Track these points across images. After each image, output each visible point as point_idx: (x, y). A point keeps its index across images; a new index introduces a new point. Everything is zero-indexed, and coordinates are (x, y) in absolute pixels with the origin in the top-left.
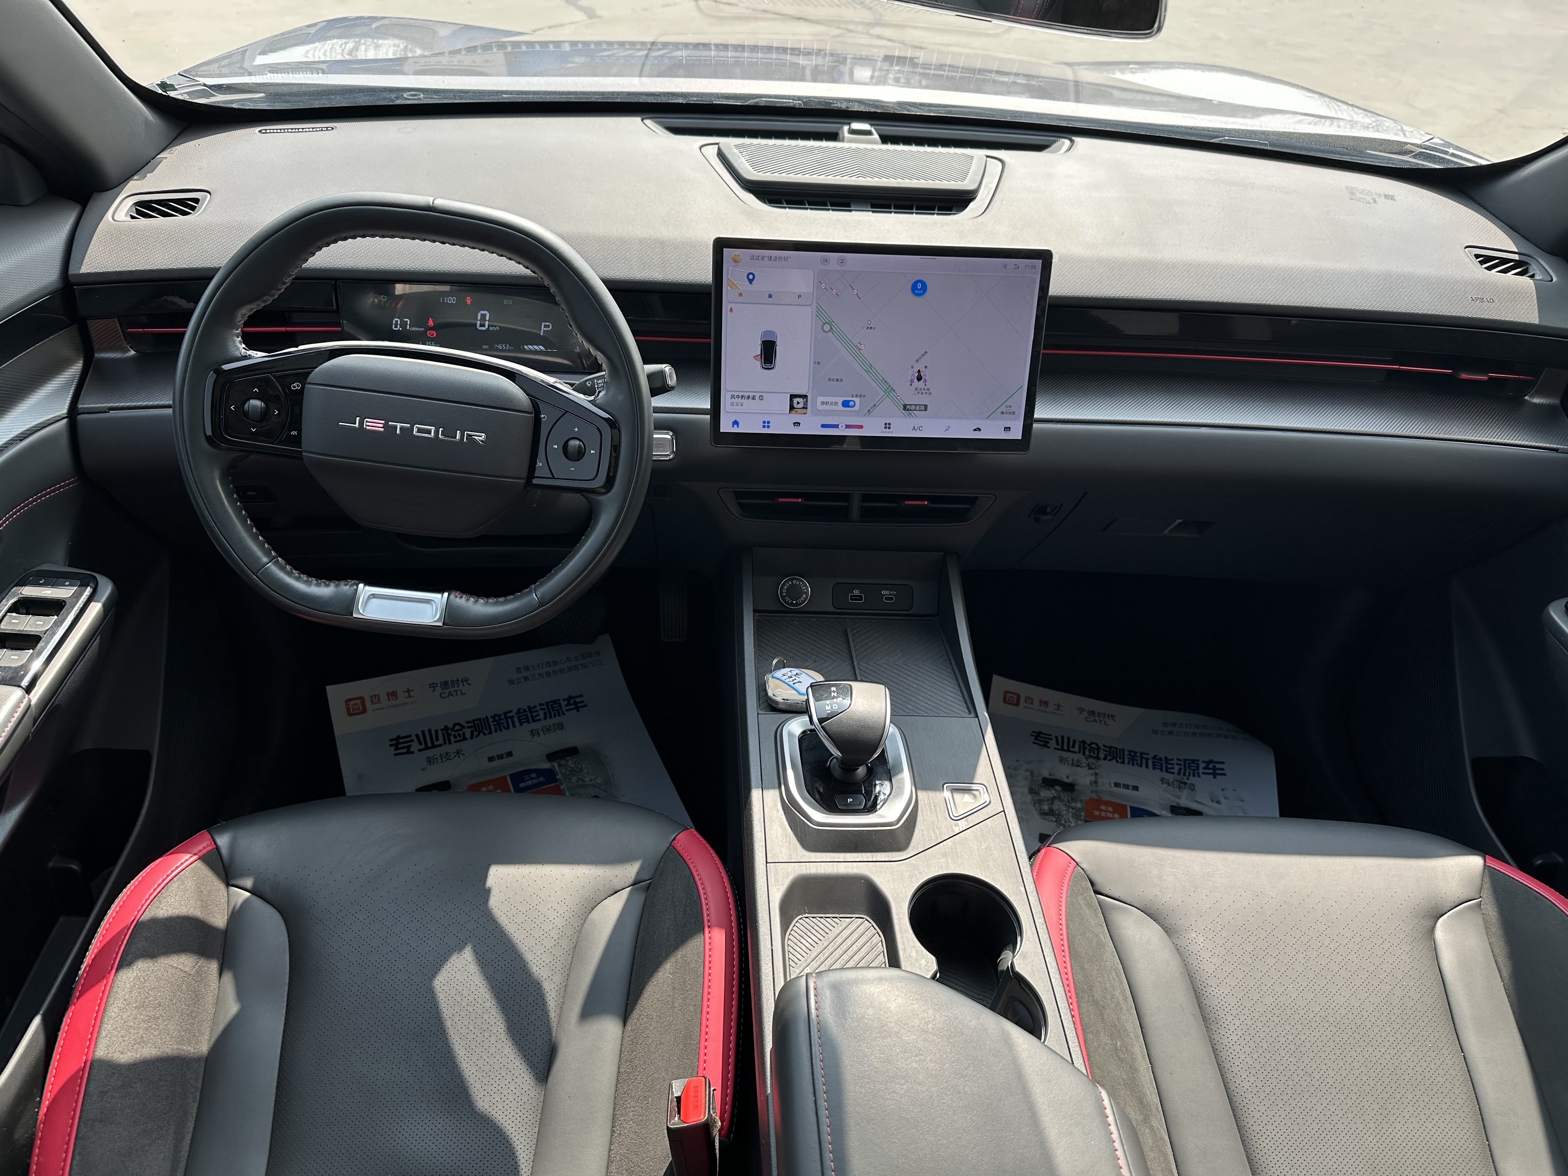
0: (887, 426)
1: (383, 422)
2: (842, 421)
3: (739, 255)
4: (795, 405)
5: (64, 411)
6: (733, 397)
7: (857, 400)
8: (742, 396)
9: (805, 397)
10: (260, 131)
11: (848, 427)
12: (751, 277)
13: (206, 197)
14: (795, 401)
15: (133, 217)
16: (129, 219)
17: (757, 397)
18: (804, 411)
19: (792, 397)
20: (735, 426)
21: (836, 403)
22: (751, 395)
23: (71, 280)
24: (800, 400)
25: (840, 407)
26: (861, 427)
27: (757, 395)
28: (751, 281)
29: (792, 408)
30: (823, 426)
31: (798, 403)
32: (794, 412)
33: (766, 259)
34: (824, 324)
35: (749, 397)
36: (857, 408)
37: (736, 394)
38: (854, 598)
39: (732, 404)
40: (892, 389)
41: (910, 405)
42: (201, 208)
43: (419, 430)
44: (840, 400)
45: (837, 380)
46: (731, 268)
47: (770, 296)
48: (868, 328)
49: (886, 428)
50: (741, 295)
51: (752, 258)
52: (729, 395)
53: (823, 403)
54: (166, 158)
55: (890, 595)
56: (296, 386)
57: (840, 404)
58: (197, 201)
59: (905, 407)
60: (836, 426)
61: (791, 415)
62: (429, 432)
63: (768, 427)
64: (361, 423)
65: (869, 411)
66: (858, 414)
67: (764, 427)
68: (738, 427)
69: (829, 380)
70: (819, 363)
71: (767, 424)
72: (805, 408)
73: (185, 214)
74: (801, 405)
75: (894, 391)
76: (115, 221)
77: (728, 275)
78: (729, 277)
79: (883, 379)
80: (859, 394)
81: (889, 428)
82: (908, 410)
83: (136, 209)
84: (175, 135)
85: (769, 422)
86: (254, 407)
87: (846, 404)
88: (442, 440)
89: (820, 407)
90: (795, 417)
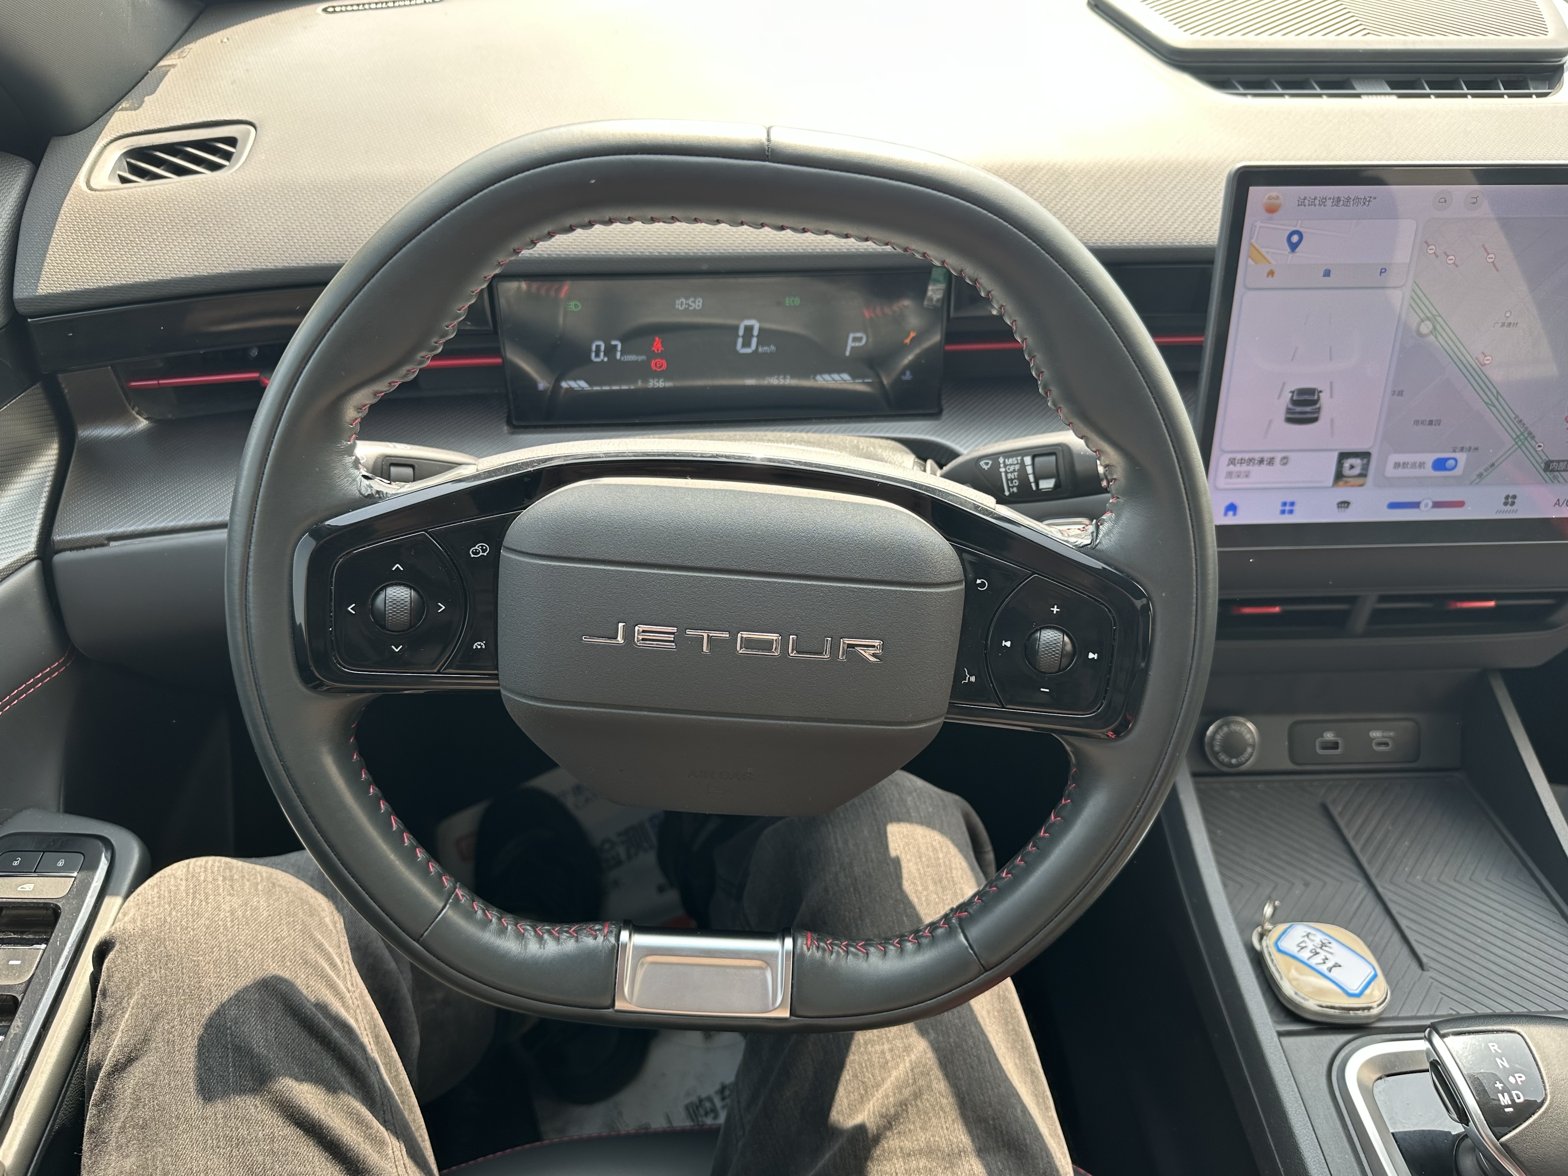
0: (1510, 500)
1: (674, 630)
2: (1426, 495)
3: (1278, 198)
4: (1346, 471)
5: (30, 546)
6: (1232, 462)
7: (1462, 457)
8: (1251, 460)
9: (1365, 455)
10: (325, 10)
11: (1437, 505)
12: (1295, 239)
13: (249, 133)
14: (1347, 463)
15: (124, 180)
16: (117, 183)
17: (1277, 461)
18: (1360, 481)
19: (1343, 456)
20: (1231, 513)
21: (1422, 465)
22: (1267, 456)
23: (21, 309)
24: (1357, 462)
25: (1429, 471)
26: (1460, 504)
27: (1279, 456)
28: (1293, 247)
29: (1339, 476)
30: (1393, 506)
31: (1352, 467)
32: (1341, 483)
33: (1329, 203)
34: (1422, 321)
35: (1261, 461)
36: (1458, 471)
37: (1239, 456)
38: (1327, 746)
39: (1229, 475)
40: (1530, 434)
41: (1559, 462)
42: (242, 154)
43: (748, 643)
44: (1429, 458)
45: (1431, 423)
46: (1258, 224)
47: (1327, 273)
48: (1503, 324)
49: (1506, 504)
50: (1271, 273)
51: (1302, 202)
52: (1225, 459)
53: (1397, 465)
54: (174, 66)
55: (1383, 737)
56: (480, 550)
57: (1429, 465)
58: (232, 141)
59: (1549, 467)
60: (1416, 505)
61: (1335, 489)
62: (767, 645)
63: (1291, 512)
64: (629, 635)
65: (1480, 475)
66: (1459, 481)
67: (1283, 512)
68: (1235, 514)
69: (1417, 422)
70: (1401, 393)
71: (1288, 507)
72: (1363, 475)
73: (214, 167)
74: (1357, 471)
75: (1533, 438)
76: (91, 189)
77: (1251, 238)
78: (1253, 241)
79: (1517, 417)
80: (1467, 445)
81: (1513, 504)
82: (1553, 471)
83: (128, 163)
84: (185, 25)
85: (1292, 504)
86: (396, 602)
87: (1440, 465)
88: (794, 661)
89: (1390, 471)
90: (1343, 493)
